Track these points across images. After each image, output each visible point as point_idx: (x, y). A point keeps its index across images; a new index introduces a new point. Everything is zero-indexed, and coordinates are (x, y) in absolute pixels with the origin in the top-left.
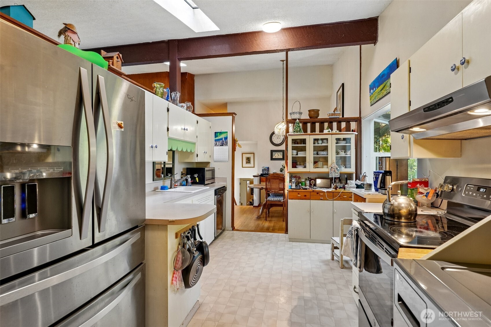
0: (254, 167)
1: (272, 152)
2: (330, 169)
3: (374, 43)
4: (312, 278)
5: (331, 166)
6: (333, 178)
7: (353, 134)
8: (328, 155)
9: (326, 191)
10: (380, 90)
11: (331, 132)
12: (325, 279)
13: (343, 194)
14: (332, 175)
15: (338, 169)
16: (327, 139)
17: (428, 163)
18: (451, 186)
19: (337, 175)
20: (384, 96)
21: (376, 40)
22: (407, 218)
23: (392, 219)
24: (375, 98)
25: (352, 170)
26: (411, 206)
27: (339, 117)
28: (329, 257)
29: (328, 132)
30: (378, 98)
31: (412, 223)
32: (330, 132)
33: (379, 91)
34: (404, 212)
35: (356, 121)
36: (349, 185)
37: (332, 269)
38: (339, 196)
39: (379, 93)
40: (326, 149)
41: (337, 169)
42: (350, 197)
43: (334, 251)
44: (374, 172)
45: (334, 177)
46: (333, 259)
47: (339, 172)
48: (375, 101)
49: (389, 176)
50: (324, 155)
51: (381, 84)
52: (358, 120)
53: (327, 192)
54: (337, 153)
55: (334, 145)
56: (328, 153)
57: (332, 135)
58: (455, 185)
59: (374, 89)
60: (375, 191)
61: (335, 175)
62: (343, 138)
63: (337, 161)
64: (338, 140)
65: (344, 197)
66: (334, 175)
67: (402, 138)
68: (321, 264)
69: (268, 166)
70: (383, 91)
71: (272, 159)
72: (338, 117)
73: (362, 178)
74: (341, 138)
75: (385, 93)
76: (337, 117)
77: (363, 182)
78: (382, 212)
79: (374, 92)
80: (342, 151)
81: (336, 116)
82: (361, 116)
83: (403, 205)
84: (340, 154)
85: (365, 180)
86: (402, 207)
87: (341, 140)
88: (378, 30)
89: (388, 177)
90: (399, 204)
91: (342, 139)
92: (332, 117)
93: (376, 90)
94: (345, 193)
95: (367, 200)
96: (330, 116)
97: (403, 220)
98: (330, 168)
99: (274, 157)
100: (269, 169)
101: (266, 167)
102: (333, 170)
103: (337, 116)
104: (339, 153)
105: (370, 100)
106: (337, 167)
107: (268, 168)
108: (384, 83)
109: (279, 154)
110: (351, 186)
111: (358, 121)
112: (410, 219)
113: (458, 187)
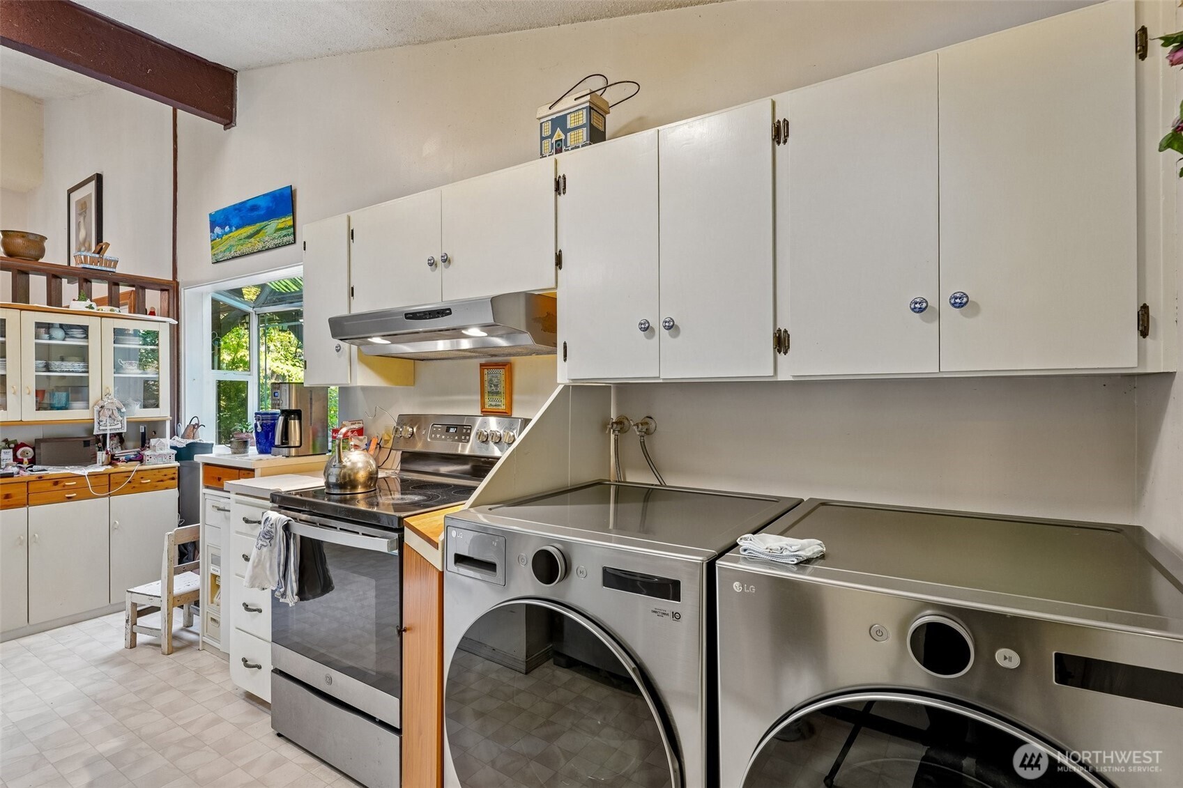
2: (96, 413)
3: (225, 125)
4: (98, 707)
5: (101, 403)
6: (106, 434)
7: (165, 322)
8: (87, 372)
9: (86, 474)
10: (245, 235)
11: (95, 310)
12: (137, 693)
13: (141, 474)
14: (101, 428)
15: (124, 410)
16: (85, 329)
17: (360, 395)
18: (410, 430)
19: (119, 426)
20: (255, 251)
21: (231, 122)
22: (366, 485)
23: (343, 490)
24: (229, 249)
25: (163, 412)
26: (371, 465)
27: (114, 270)
28: (121, 643)
29: (88, 310)
30: (239, 252)
31: (372, 493)
32: (93, 308)
33: (243, 237)
34: (362, 476)
35: (162, 290)
36: (155, 451)
37: (142, 666)
38: (130, 482)
39: (242, 242)
40: (82, 354)
41: (119, 410)
42: (159, 481)
43: (136, 624)
44: (256, 414)
45: (108, 432)
46: (133, 645)
47: (125, 418)
48: (228, 255)
49: (294, 419)
50: (73, 372)
51: (250, 224)
52: (171, 289)
53: (90, 475)
54: (117, 368)
55: (109, 345)
56: (88, 367)
57: (102, 317)
58: (415, 425)
59: (227, 228)
60: (257, 453)
61: (113, 427)
62: (134, 330)
63: (116, 389)
64: (119, 333)
65: (143, 482)
66: (108, 428)
67: (338, 351)
68: (104, 668)
70: (252, 240)
72: (111, 270)
73: (188, 431)
74: (129, 330)
75: (260, 246)
76: (108, 269)
77: (191, 441)
78: (324, 485)
79: (226, 234)
80: (131, 364)
81: (106, 266)
82: (179, 280)
83: (360, 465)
84: (127, 371)
85: (196, 435)
86: (360, 469)
87: (130, 335)
88: (236, 100)
89: (292, 421)
90: (353, 464)
91: (131, 332)
92: (91, 267)
93: (231, 231)
94: (148, 472)
95: (257, 473)
96: (86, 263)
97: (360, 490)
98: (96, 408)
102: (108, 413)
103: (110, 266)
104: (123, 369)
105: (212, 249)
106: (120, 405)
108: (258, 224)
110: (161, 452)
111: (171, 291)
112: (370, 487)
113: (419, 429)
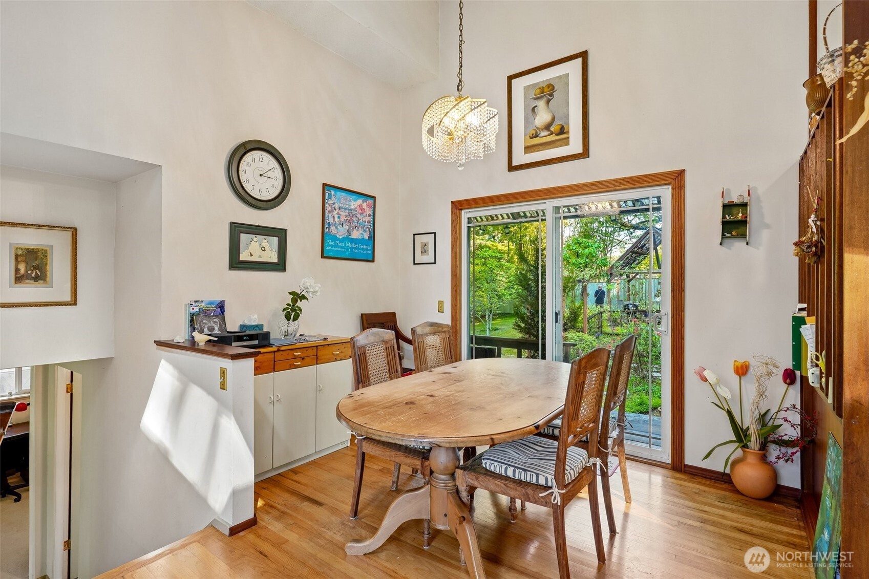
0: (74, 302)
1: (237, 230)
69: (218, 299)
71: (236, 263)
99: (244, 256)
100: (223, 312)
101: (211, 303)
107: (221, 306)
109: (265, 244)
